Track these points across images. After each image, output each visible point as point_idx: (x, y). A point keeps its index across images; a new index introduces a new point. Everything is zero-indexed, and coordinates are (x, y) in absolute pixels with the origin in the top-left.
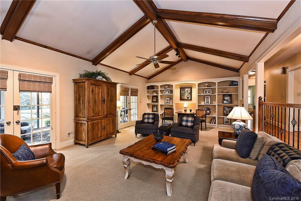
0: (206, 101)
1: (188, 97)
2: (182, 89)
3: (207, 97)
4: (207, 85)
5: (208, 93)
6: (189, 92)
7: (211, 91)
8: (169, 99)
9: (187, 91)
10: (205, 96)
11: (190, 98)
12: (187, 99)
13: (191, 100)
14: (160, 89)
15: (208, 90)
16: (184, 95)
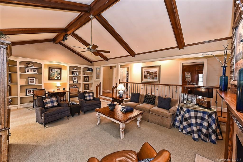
0: (74, 81)
1: (58, 77)
2: (51, 69)
3: (75, 77)
4: (75, 68)
5: (75, 75)
6: (59, 72)
7: (78, 74)
8: (34, 78)
9: (57, 72)
10: (73, 77)
11: (59, 78)
12: (56, 78)
13: (61, 79)
14: (19, 66)
15: (75, 72)
16: (53, 75)
